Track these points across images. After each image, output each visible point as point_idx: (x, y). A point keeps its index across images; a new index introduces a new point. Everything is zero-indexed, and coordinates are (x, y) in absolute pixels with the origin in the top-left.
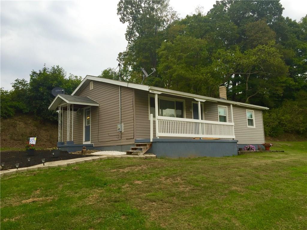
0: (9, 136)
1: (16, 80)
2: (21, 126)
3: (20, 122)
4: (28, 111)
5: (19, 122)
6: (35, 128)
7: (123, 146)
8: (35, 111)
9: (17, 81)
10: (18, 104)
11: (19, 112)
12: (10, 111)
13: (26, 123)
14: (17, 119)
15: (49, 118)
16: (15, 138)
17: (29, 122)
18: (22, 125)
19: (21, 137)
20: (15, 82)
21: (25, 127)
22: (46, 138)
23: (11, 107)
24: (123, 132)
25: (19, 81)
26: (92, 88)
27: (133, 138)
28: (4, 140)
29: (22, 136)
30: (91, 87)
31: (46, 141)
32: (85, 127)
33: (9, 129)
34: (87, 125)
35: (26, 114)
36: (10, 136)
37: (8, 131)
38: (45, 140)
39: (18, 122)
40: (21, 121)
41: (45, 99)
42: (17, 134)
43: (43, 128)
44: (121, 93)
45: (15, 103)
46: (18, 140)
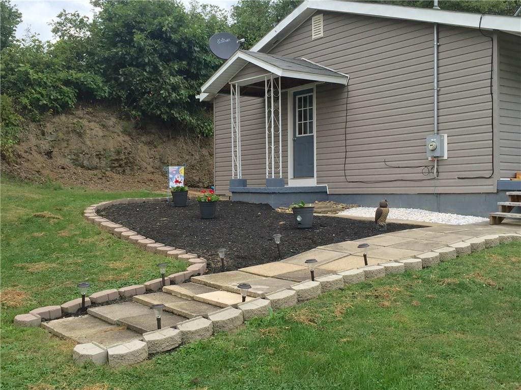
0: (69, 157)
1: (60, 16)
2: (94, 132)
3: (91, 123)
4: (107, 95)
5: (89, 122)
6: (127, 138)
7: (442, 197)
8: (123, 94)
9: (63, 18)
10: (84, 78)
11: (86, 96)
12: (67, 95)
13: (104, 126)
14: (82, 116)
15: (159, 112)
16: (85, 162)
17: (111, 123)
18: (97, 131)
19: (97, 160)
20: (59, 20)
21: (104, 136)
22: (152, 164)
23: (67, 83)
24: (446, 157)
25: (67, 16)
26: (322, 35)
27: (490, 177)
28: (63, 168)
29: (100, 158)
30: (318, 29)
31: (152, 170)
32: (294, 140)
33: (68, 141)
34: (297, 135)
35: (103, 101)
36: (73, 157)
37: (66, 145)
38: (150, 169)
39: (87, 123)
40: (93, 121)
41: (146, 64)
42: (87, 154)
43: (143, 139)
44: (438, 46)
45: (74, 75)
46: (90, 168)
